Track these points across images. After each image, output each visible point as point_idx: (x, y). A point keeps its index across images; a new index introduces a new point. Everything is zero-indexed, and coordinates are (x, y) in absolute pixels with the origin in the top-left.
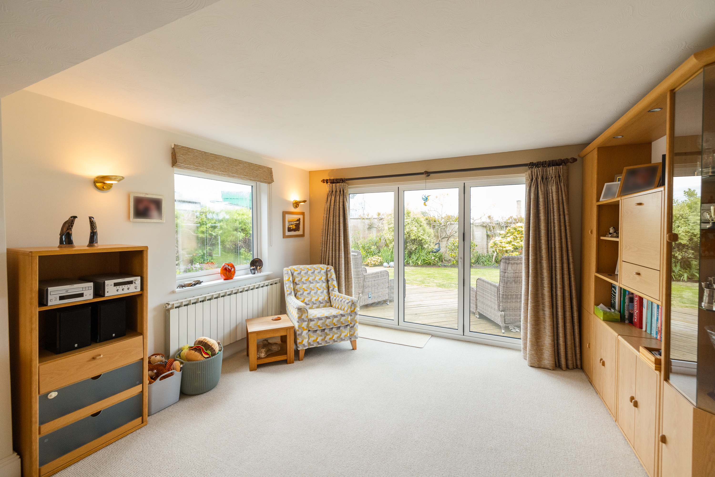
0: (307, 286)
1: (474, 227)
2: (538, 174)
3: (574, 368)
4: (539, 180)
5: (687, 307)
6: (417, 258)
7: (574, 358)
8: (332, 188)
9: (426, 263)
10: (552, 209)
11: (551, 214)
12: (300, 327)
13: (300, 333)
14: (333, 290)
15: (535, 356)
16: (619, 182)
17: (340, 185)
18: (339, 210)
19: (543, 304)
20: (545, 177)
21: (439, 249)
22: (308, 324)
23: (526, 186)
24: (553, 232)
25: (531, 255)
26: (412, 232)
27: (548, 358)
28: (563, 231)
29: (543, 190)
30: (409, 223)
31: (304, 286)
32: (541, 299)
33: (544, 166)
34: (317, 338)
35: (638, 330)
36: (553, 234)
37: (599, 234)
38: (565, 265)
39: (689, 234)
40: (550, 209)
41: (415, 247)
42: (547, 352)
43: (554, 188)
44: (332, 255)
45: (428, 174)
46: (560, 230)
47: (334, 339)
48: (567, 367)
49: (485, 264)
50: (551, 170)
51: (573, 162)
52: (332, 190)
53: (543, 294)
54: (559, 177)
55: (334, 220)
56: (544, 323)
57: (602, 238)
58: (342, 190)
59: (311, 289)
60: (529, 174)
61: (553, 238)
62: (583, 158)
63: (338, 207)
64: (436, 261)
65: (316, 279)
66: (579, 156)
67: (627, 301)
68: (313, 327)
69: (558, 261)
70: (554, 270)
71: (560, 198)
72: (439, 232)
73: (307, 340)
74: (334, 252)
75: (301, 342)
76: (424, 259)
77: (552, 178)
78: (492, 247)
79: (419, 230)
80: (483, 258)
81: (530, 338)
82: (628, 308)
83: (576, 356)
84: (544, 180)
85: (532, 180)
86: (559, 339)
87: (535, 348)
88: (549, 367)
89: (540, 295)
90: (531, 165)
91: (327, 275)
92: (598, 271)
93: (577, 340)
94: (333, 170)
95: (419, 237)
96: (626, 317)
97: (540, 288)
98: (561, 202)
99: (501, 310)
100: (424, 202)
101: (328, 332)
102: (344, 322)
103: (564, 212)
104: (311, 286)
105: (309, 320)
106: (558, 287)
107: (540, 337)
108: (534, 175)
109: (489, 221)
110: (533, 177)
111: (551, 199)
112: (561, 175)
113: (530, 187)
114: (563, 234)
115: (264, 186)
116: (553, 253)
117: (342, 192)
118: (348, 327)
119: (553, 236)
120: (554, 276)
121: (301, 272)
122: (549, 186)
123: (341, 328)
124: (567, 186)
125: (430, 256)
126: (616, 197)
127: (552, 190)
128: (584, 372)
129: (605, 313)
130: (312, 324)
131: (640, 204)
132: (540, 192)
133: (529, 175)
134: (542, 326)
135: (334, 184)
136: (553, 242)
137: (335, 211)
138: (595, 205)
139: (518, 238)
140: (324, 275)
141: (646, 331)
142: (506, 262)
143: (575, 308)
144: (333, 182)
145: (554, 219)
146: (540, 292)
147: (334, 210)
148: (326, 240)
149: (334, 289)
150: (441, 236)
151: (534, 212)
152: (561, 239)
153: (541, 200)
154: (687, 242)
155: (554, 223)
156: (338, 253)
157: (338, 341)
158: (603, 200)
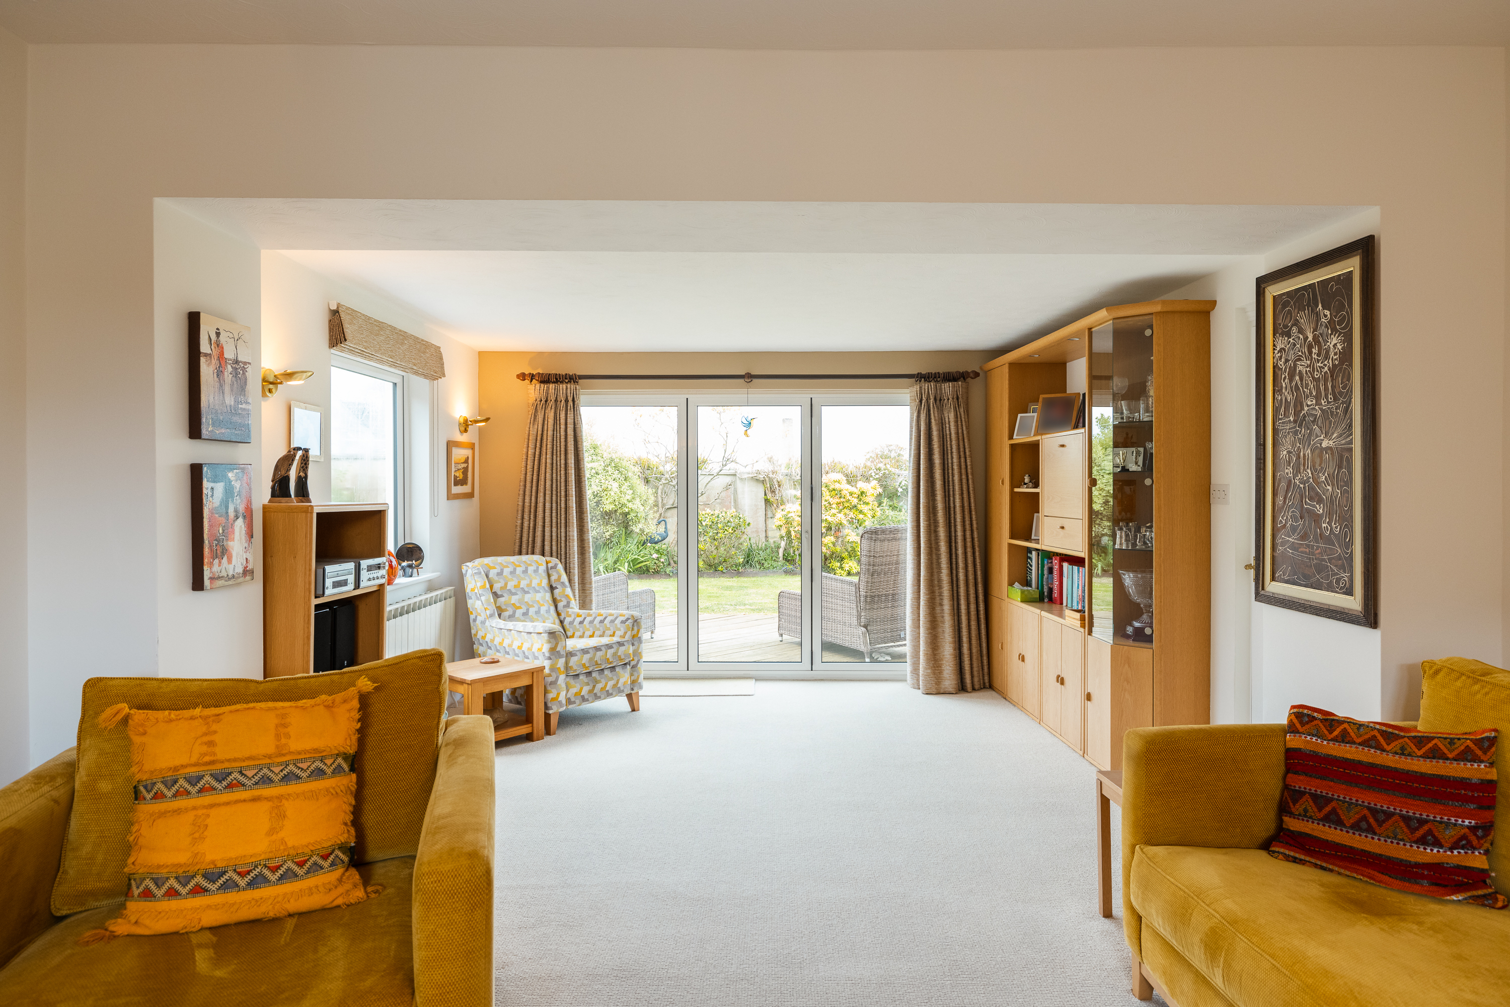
0: (519, 600)
1: (738, 481)
2: (930, 392)
3: (981, 688)
4: (931, 402)
5: (1102, 610)
6: (615, 557)
7: (981, 672)
8: (547, 393)
9: (637, 570)
10: (949, 449)
11: (947, 456)
12: (553, 669)
13: (554, 680)
14: (568, 605)
15: (932, 676)
16: (1035, 414)
17: (567, 388)
18: (566, 441)
19: (941, 595)
20: (938, 399)
21: (665, 534)
22: (567, 663)
23: (911, 409)
24: (951, 484)
25: (924, 519)
26: (605, 493)
27: (950, 677)
28: (964, 481)
29: (937, 418)
30: (600, 472)
31: (514, 599)
32: (937, 588)
33: (937, 381)
34: (581, 689)
35: (1058, 606)
36: (951, 487)
37: (1013, 485)
38: (968, 533)
39: (1104, 494)
40: (947, 448)
41: (611, 532)
42: (948, 667)
43: (952, 416)
44: (551, 536)
45: (749, 377)
46: (961, 480)
47: (608, 691)
48: (974, 689)
49: (766, 565)
50: (948, 388)
51: (975, 378)
52: (547, 398)
53: (940, 580)
54: (958, 399)
55: (555, 462)
56: (943, 625)
57: (1016, 490)
58: (570, 399)
59: (529, 606)
60: (917, 391)
61: (951, 493)
62: (987, 373)
63: (563, 433)
64: (663, 563)
65: (533, 586)
66: (981, 368)
67: (1046, 572)
68: (575, 668)
69: (959, 528)
70: (953, 542)
71: (960, 431)
72: (659, 493)
73: (565, 692)
74: (554, 529)
75: (555, 696)
76: (634, 561)
77: (948, 399)
78: (781, 526)
79: (622, 490)
80: (761, 552)
81: (924, 650)
82: (1047, 582)
83: (983, 669)
84: (938, 402)
85: (921, 401)
86: (963, 646)
87: (931, 665)
88: (951, 690)
89: (936, 582)
90: (920, 377)
91: (549, 576)
92: (1012, 537)
93: (984, 645)
94: (541, 354)
95: (623, 505)
96: (1046, 594)
97: (935, 570)
98: (961, 438)
99: (862, 624)
100: (745, 429)
101: (598, 678)
102: (623, 657)
103: (965, 453)
104: (527, 597)
105: (569, 655)
106: (960, 567)
107: (937, 646)
108: (925, 393)
109: (771, 468)
110: (922, 397)
111: (948, 432)
112: (960, 396)
113: (919, 413)
114: (965, 487)
115: (419, 384)
116: (952, 516)
117: (570, 403)
118: (628, 666)
119: (951, 490)
120: (954, 550)
121: (502, 571)
122: (945, 413)
123: (617, 669)
124: (967, 411)
125: (647, 552)
126: (1032, 435)
127: (949, 418)
128: (995, 689)
129: (1022, 592)
130: (573, 661)
131: (1063, 446)
132: (933, 421)
133: (917, 393)
134: (940, 630)
135: (552, 386)
136: (952, 499)
137: (555, 442)
138: (1007, 443)
139: (834, 506)
140: (544, 575)
141: (1067, 606)
142: (872, 537)
143: (981, 597)
144: (546, 379)
145: (952, 463)
146: (935, 577)
147: (553, 440)
148: (533, 505)
149: (568, 603)
150: (663, 505)
151: (926, 451)
152: (962, 494)
153: (935, 433)
154: (1101, 507)
155: (953, 469)
156: (563, 530)
157: (603, 696)
158: (1018, 439)
